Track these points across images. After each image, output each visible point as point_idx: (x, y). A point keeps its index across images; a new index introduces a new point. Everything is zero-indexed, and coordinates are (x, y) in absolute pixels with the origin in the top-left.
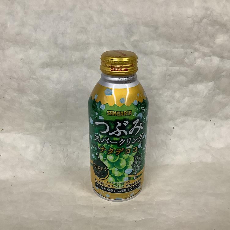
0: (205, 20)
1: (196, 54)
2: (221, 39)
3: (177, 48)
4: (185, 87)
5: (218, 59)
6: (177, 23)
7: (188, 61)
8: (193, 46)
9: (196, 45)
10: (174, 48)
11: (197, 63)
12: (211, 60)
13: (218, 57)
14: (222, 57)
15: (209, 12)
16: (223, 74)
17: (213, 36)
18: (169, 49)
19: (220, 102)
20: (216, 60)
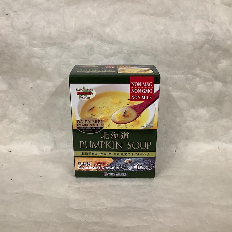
0: (206, 46)
1: (197, 80)
2: (224, 64)
3: (177, 74)
4: (186, 112)
5: (221, 84)
6: (176, 51)
7: (188, 86)
8: (194, 71)
9: (197, 70)
10: (174, 74)
11: (198, 88)
12: (213, 85)
13: (220, 82)
14: (224, 82)
15: (210, 38)
16: (226, 98)
17: (215, 62)
18: (169, 76)
19: (223, 126)
20: (218, 85)
